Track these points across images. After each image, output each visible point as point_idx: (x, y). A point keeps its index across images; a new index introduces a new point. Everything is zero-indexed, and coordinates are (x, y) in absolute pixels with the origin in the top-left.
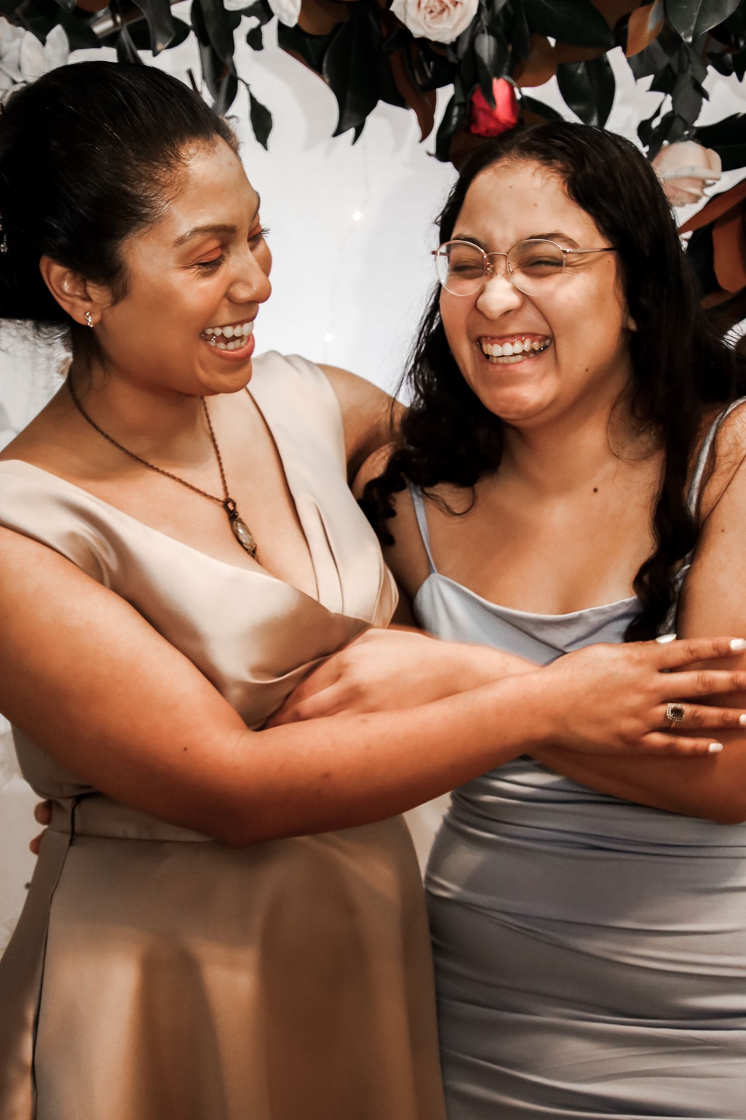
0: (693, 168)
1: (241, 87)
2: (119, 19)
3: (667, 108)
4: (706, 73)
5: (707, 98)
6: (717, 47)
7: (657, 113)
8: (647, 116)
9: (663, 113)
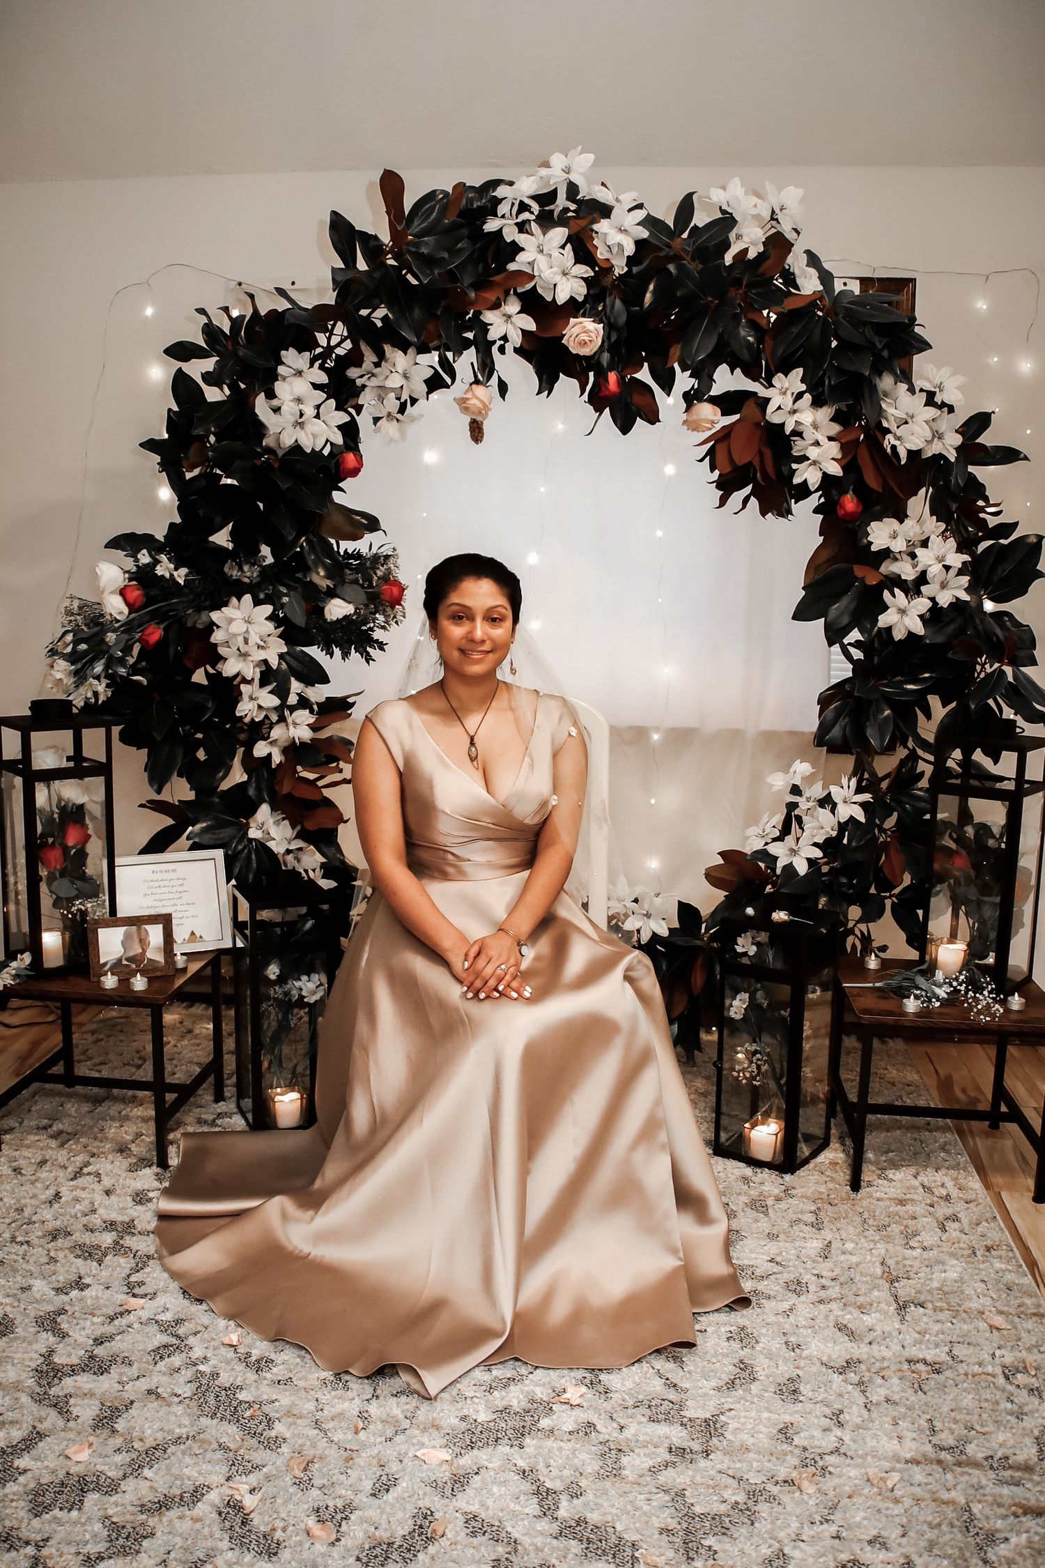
1: (495, 371)
2: (438, 342)
3: (697, 386)
4: (717, 369)
5: (716, 383)
7: (692, 388)
8: (688, 390)
9: (695, 388)
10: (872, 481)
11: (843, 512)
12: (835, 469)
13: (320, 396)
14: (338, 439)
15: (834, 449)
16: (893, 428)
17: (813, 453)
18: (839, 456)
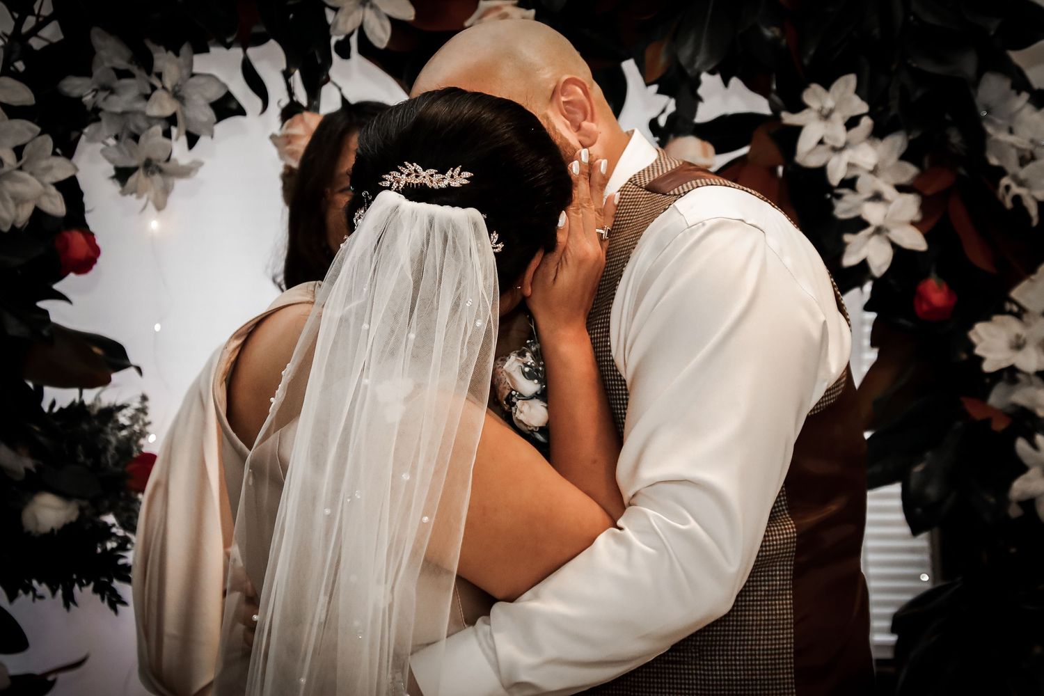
3: (671, 108)
4: (700, 81)
5: (701, 101)
7: (663, 111)
8: (655, 114)
9: (667, 112)
10: (977, 256)
11: (925, 307)
12: (914, 241)
13: (24, 130)
14: (56, 206)
15: (909, 206)
16: (1012, 165)
17: (874, 214)
18: (917, 218)
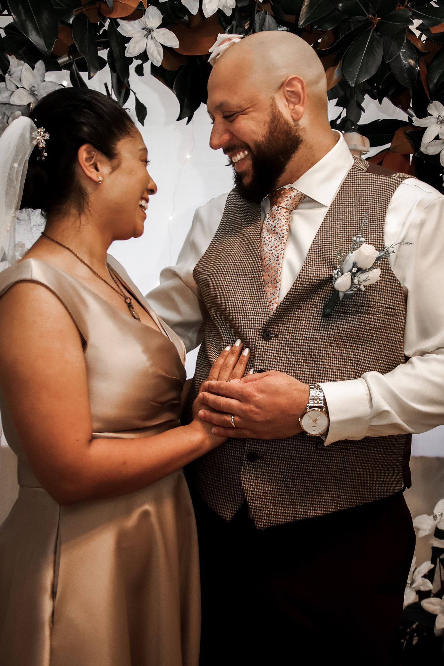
0: (356, 145)
1: (132, 94)
2: (71, 57)
3: (344, 115)
4: (364, 99)
5: (364, 111)
6: (369, 88)
7: (339, 117)
8: (334, 119)
9: (342, 117)
